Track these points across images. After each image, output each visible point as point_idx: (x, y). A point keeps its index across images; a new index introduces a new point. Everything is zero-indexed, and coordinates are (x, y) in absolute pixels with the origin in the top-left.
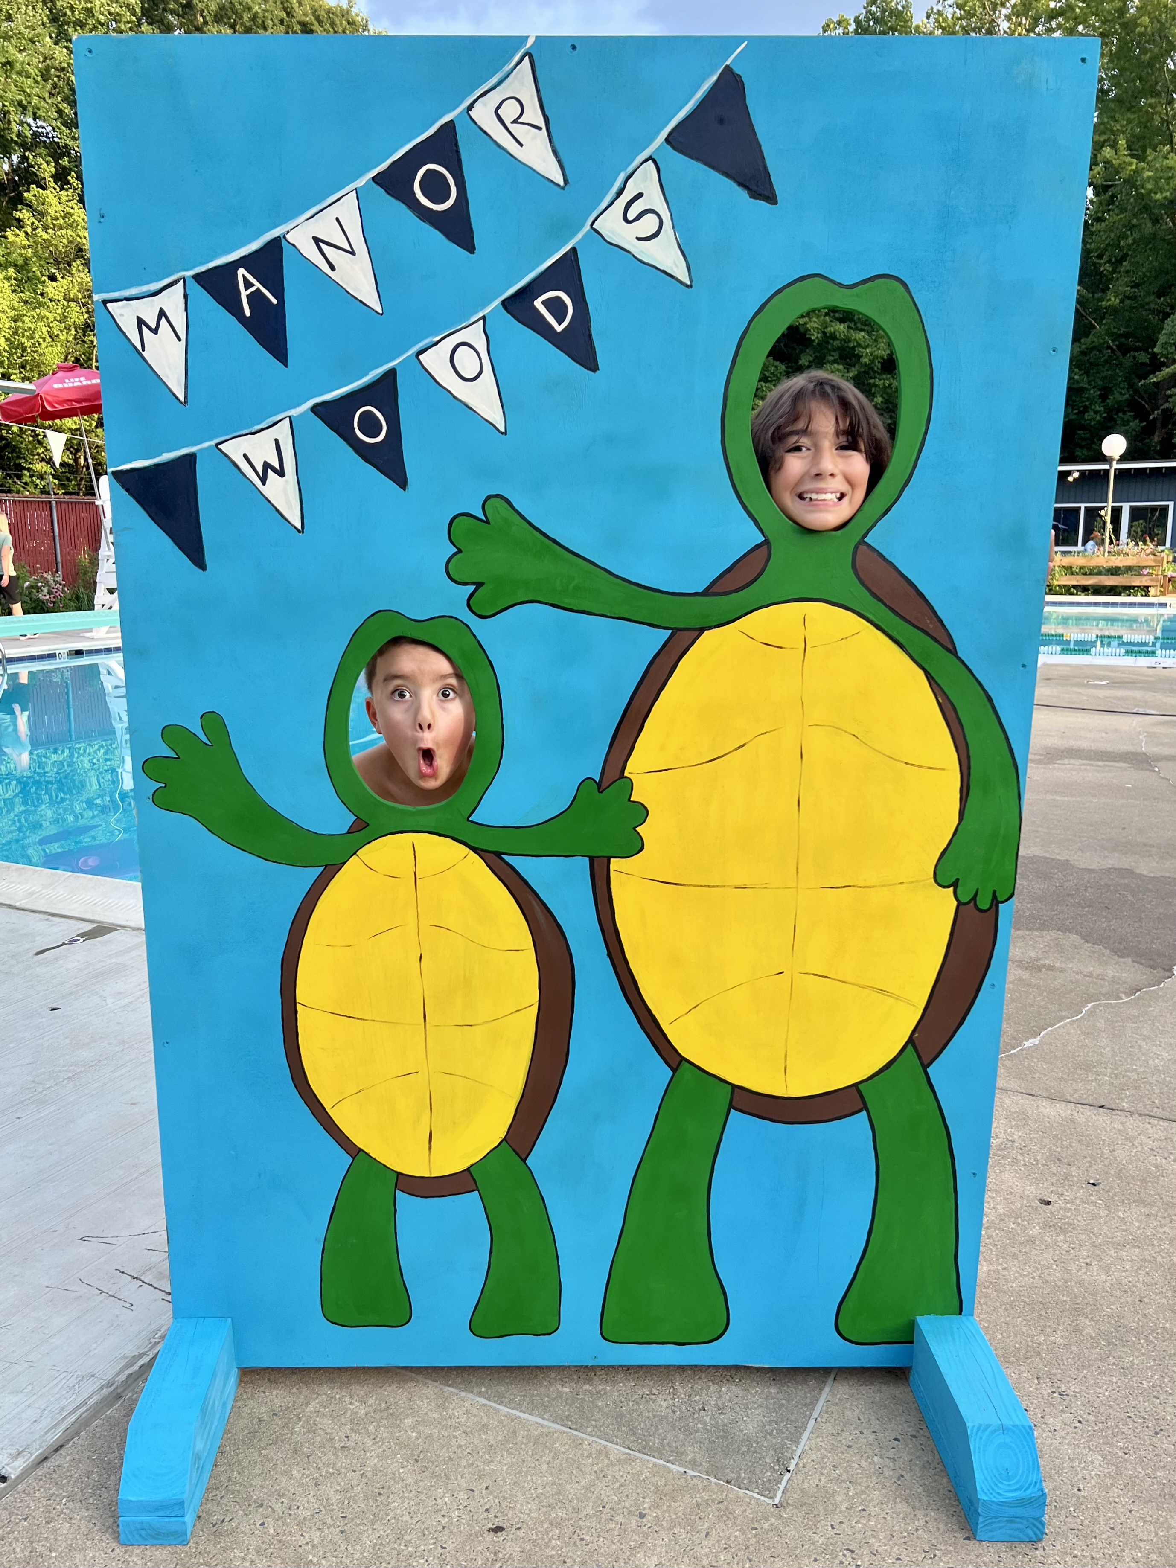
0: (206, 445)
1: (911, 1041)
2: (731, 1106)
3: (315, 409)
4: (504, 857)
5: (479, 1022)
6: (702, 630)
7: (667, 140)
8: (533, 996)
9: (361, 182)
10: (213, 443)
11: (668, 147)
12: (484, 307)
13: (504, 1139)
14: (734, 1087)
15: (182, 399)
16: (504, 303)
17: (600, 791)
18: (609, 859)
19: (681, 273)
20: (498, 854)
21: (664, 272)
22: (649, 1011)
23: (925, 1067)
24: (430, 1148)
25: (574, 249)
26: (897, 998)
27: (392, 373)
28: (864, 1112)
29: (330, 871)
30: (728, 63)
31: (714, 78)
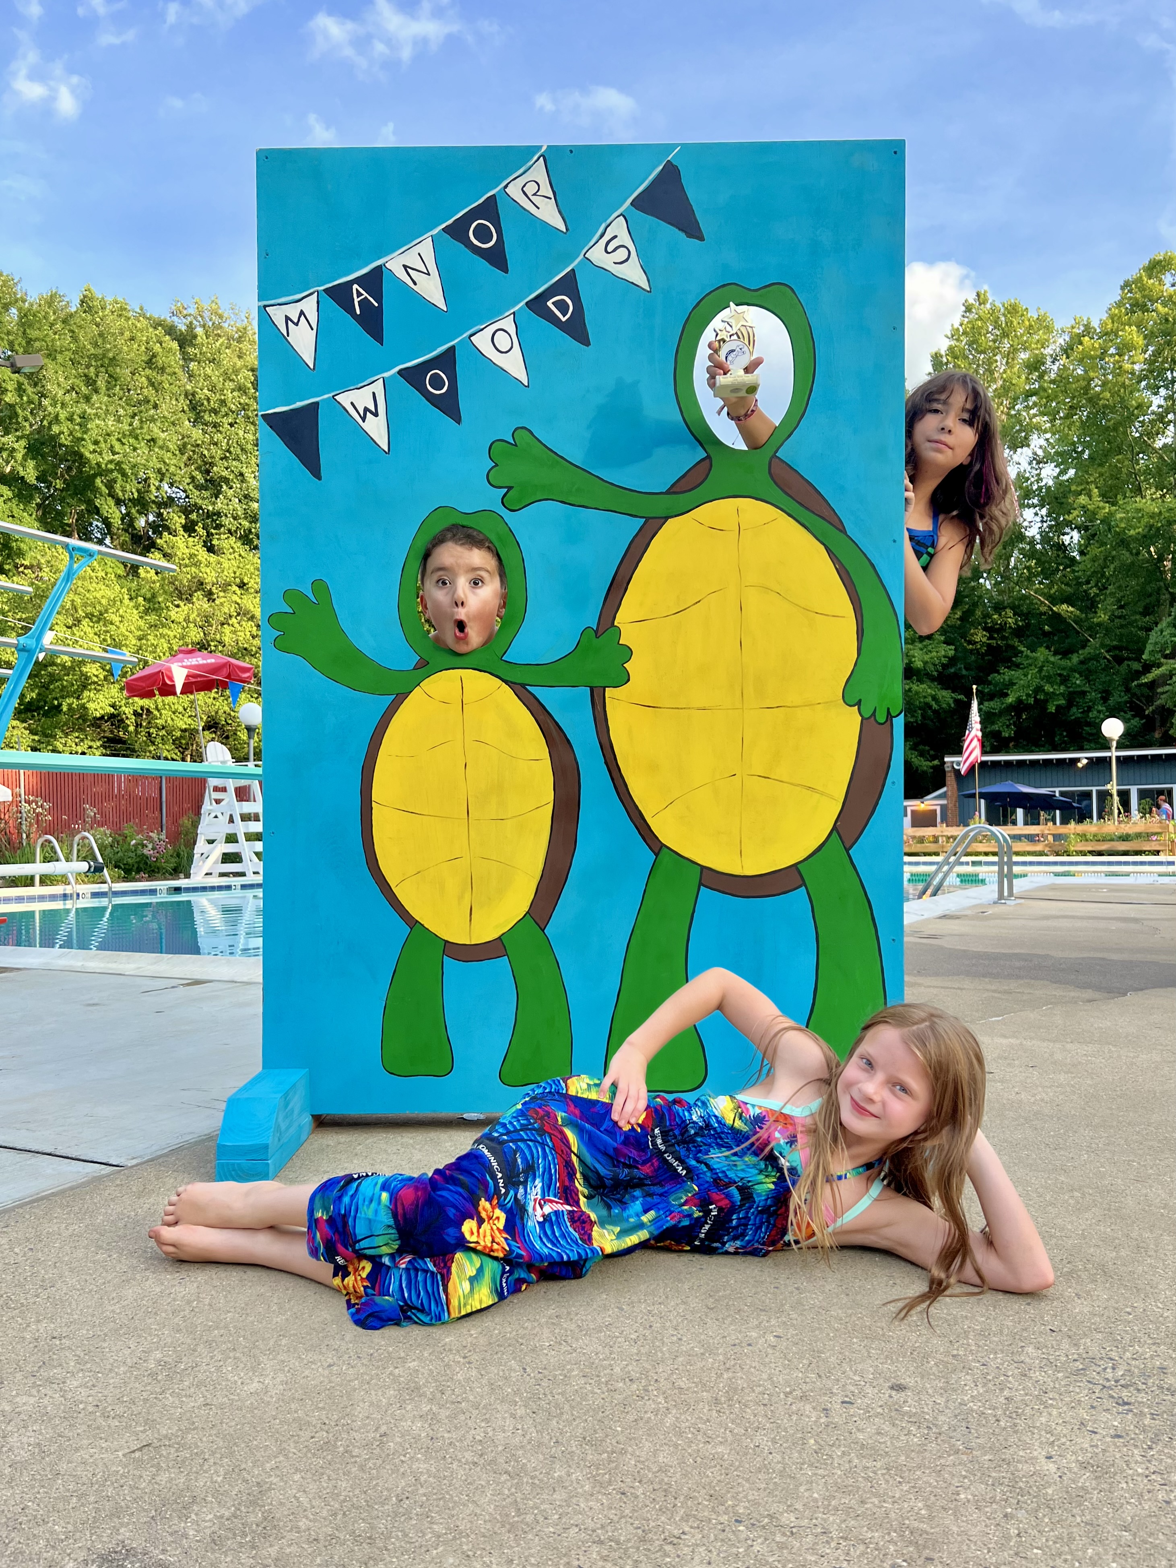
0: (326, 396)
1: (835, 828)
2: (701, 884)
3: (400, 372)
4: (527, 687)
5: (509, 816)
6: (666, 518)
7: (631, 204)
8: (549, 796)
9: (435, 232)
10: (331, 395)
11: (633, 208)
12: (514, 306)
13: (528, 912)
14: (703, 868)
15: (312, 367)
16: (527, 303)
17: (597, 637)
18: (604, 688)
19: (644, 284)
20: (523, 686)
21: (632, 283)
22: (637, 807)
23: (847, 850)
24: (470, 920)
25: (573, 270)
26: (822, 794)
27: (453, 348)
28: (803, 888)
29: (400, 698)
30: (669, 159)
31: (661, 168)
